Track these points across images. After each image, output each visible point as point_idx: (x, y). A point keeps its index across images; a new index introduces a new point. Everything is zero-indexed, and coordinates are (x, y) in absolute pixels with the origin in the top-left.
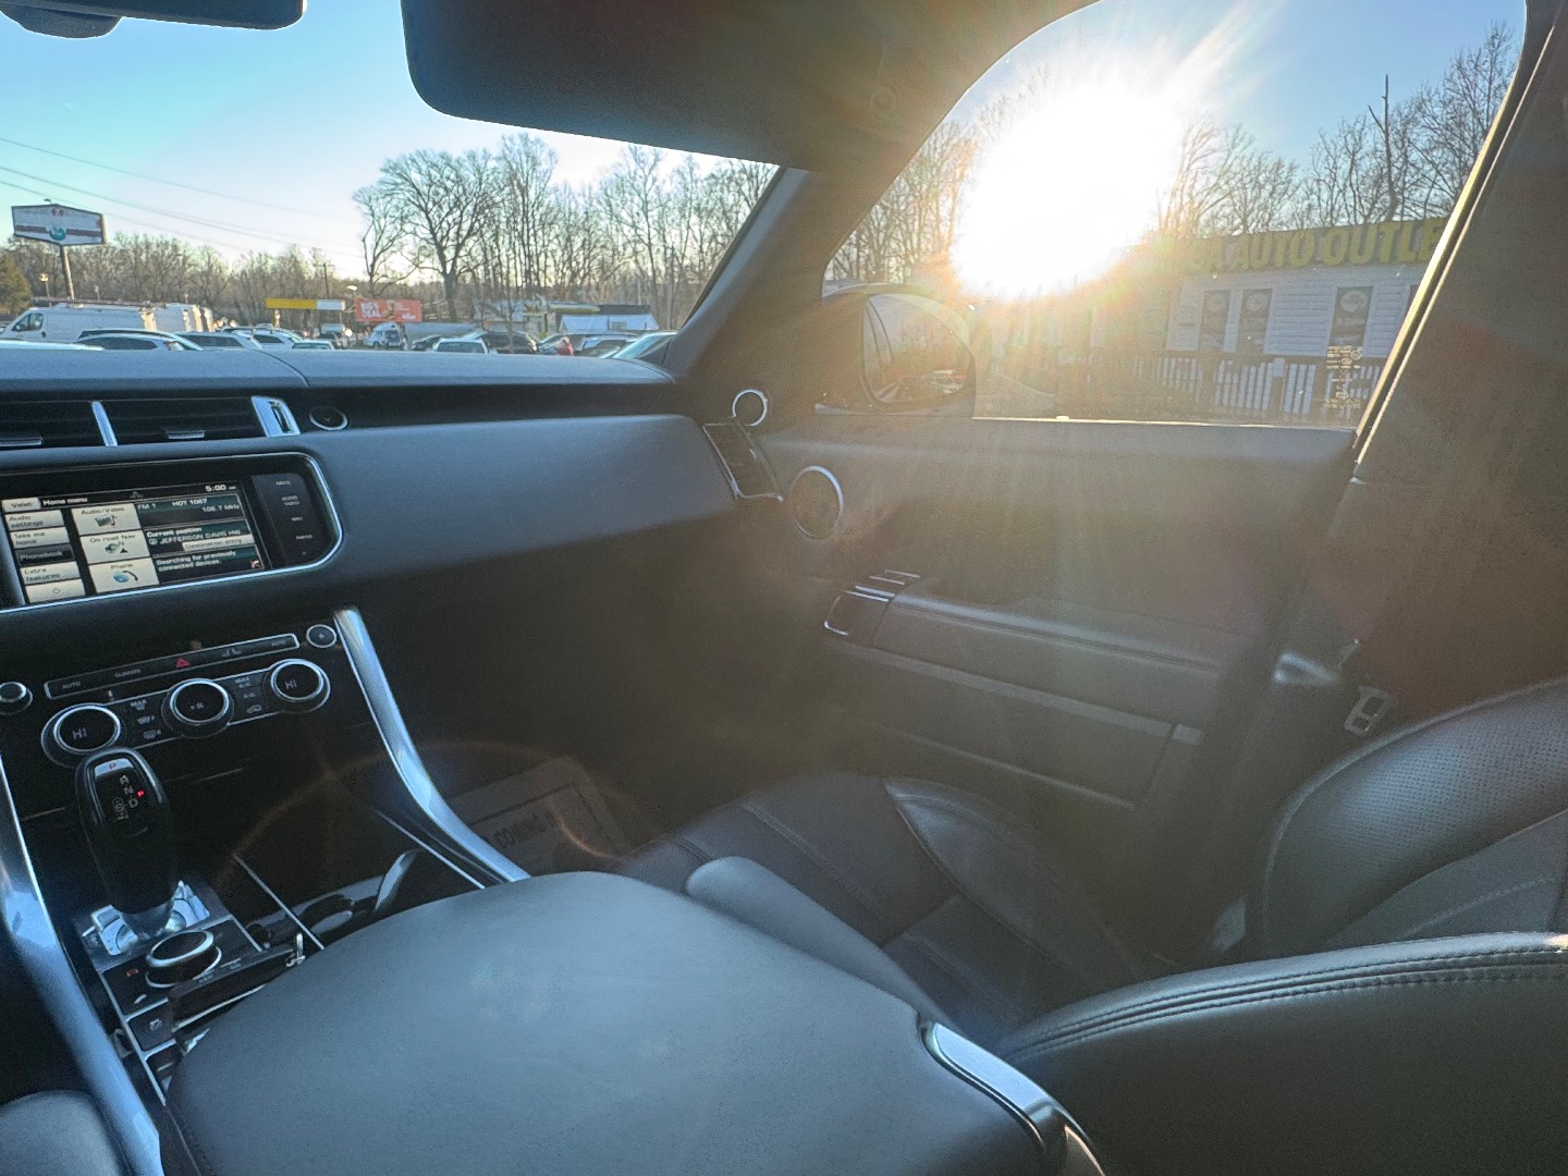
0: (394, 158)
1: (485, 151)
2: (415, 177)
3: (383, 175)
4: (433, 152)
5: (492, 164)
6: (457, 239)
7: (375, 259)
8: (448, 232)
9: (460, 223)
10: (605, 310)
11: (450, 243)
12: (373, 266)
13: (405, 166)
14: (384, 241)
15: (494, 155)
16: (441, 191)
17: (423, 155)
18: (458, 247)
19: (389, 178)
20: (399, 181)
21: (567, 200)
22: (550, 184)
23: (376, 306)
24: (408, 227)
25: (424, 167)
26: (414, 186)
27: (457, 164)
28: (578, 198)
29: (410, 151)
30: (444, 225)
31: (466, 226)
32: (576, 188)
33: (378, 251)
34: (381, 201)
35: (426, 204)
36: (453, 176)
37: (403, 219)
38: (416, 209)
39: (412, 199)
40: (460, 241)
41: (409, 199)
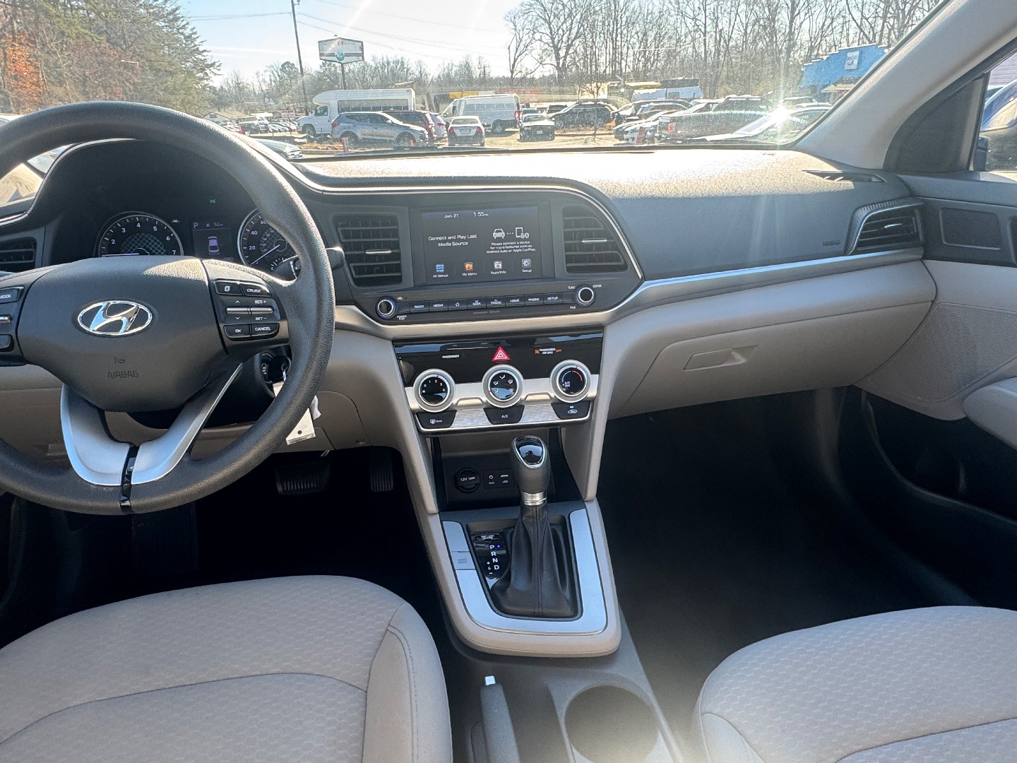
6: (568, 41)
7: (515, 61)
8: (562, 36)
9: (571, 28)
10: (665, 84)
11: (563, 44)
12: (514, 66)
14: (522, 47)
16: (560, 7)
18: (568, 47)
21: (647, 3)
24: (537, 36)
26: (542, 5)
30: (560, 32)
31: (574, 31)
33: (517, 54)
34: (521, 18)
35: (549, 18)
37: (535, 30)
39: (541, 15)
40: (570, 42)
41: (539, 15)
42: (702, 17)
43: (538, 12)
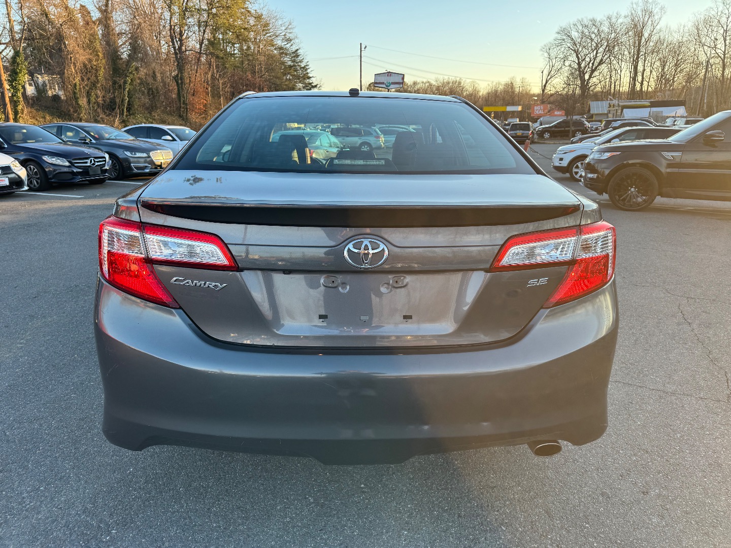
0: (564, 25)
1: (617, 14)
2: (575, 34)
3: (557, 35)
4: (586, 18)
5: (620, 21)
6: (592, 67)
7: (546, 83)
8: (589, 64)
9: (596, 57)
10: (653, 105)
11: (589, 70)
12: (545, 86)
13: (569, 29)
14: (552, 73)
15: (623, 15)
16: (589, 41)
17: (580, 22)
18: (593, 71)
19: (559, 36)
20: (564, 37)
21: (667, 37)
22: (658, 27)
23: (542, 107)
24: (567, 63)
25: (580, 28)
26: (572, 39)
27: (599, 24)
28: (674, 34)
29: (573, 20)
30: (588, 59)
31: (598, 60)
32: (674, 26)
33: (549, 77)
34: (555, 49)
35: (578, 50)
36: (596, 31)
37: (565, 59)
38: (572, 52)
39: (571, 47)
40: (594, 67)
41: (569, 48)
42: (720, 45)
43: (569, 45)
